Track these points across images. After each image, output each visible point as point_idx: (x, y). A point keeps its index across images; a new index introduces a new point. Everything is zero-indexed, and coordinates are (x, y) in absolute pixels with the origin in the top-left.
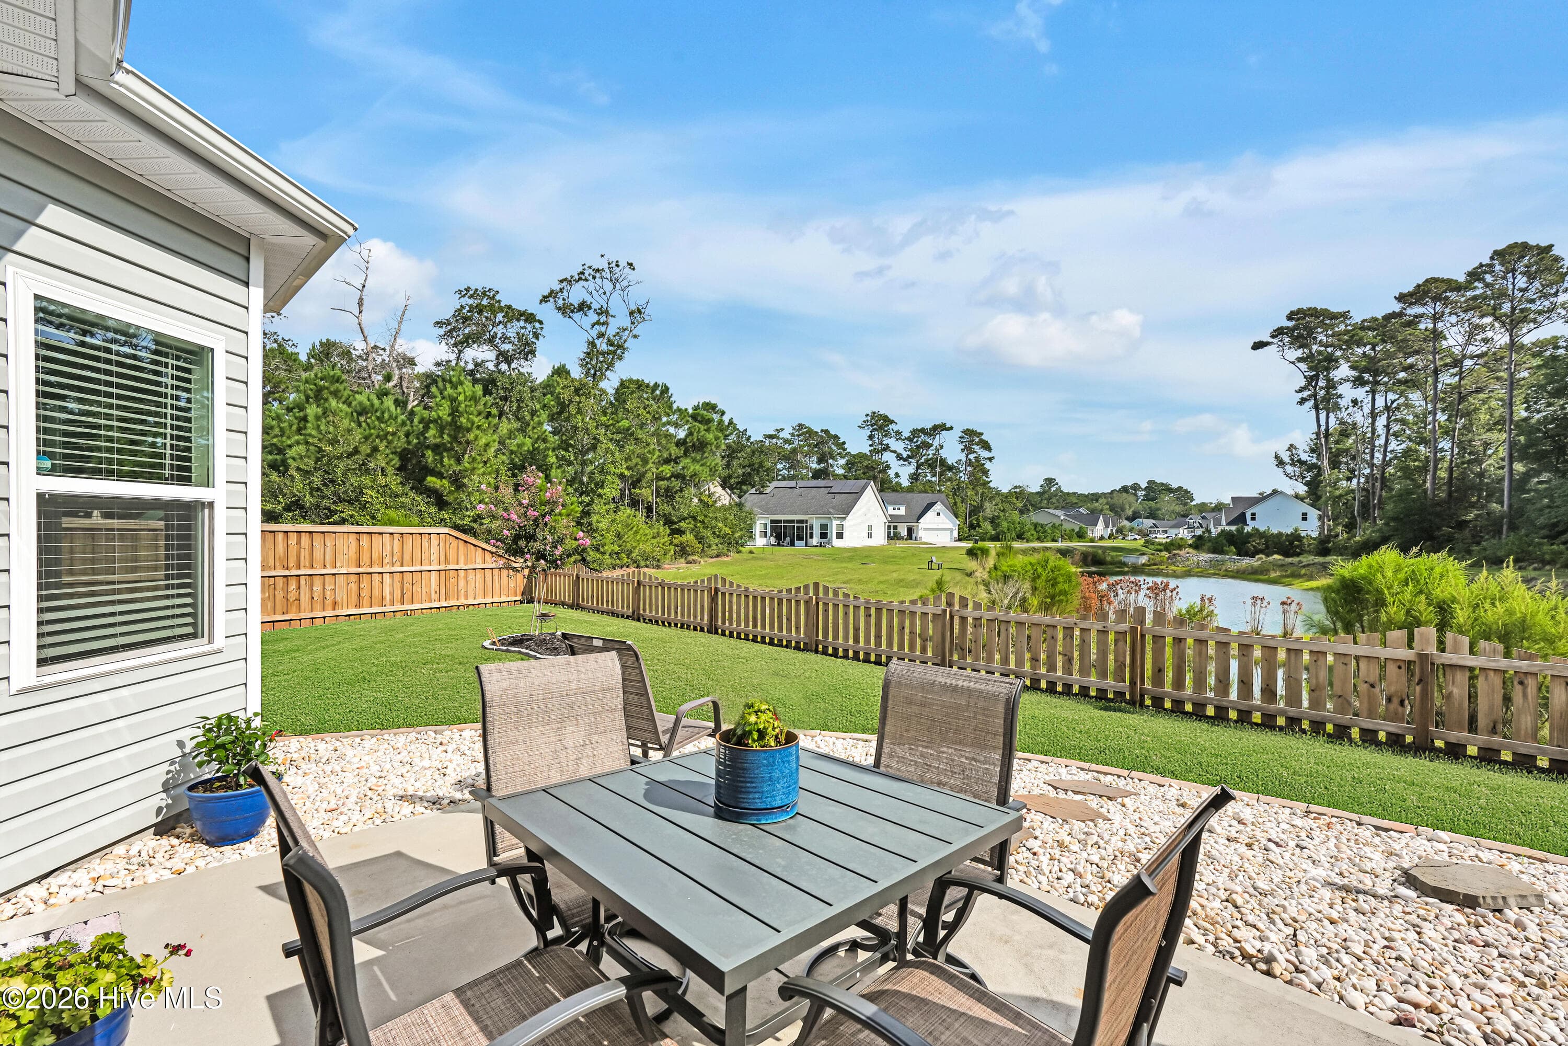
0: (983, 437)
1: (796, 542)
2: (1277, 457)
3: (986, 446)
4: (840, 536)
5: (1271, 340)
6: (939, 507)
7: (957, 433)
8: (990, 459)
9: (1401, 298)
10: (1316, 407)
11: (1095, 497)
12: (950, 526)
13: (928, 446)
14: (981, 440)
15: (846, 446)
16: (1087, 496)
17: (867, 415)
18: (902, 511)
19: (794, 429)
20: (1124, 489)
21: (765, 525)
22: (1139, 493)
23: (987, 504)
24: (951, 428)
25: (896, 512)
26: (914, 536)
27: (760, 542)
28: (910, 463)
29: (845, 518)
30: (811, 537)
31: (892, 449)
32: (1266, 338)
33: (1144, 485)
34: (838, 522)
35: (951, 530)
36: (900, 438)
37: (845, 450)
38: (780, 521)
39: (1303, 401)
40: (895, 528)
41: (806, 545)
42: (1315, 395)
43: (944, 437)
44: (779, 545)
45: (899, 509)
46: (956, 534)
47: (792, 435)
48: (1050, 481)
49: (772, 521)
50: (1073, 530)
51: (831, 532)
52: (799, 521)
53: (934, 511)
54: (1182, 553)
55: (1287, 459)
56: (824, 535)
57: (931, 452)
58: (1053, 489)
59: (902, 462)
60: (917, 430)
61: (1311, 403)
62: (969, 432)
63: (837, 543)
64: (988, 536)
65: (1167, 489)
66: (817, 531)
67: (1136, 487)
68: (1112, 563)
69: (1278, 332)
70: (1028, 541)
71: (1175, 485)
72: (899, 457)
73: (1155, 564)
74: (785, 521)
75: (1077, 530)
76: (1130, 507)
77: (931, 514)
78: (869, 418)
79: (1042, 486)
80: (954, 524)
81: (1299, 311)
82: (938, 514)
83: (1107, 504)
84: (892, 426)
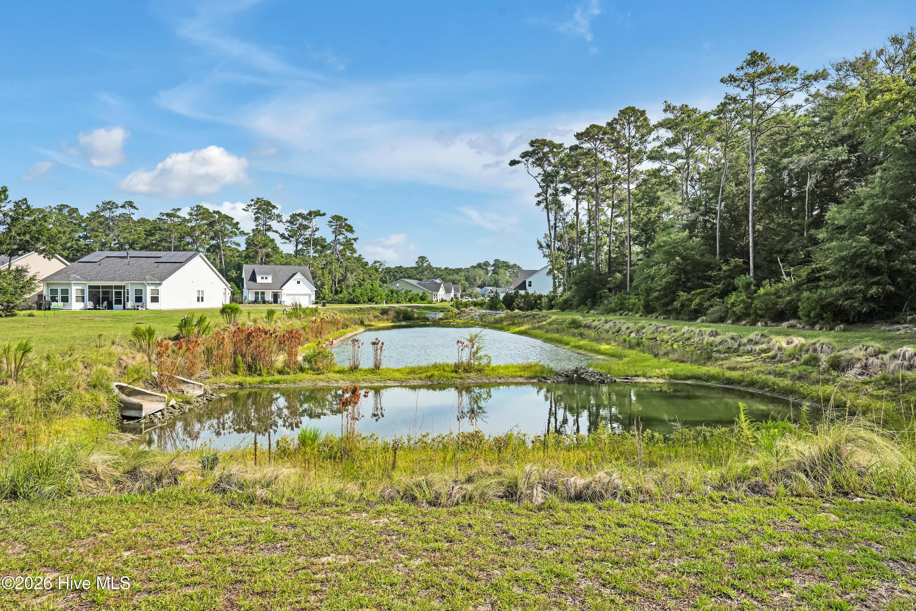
0: (347, 222)
1: (115, 306)
2: (539, 243)
3: (350, 229)
4: (155, 299)
5: (520, 159)
6: (298, 276)
7: (328, 218)
8: (355, 240)
9: (579, 136)
10: (546, 207)
11: (458, 271)
12: (309, 292)
13: (306, 228)
14: (346, 224)
15: (239, 226)
16: (454, 270)
17: (252, 200)
18: (269, 280)
19: (192, 209)
20: (479, 266)
21: (83, 291)
22: (489, 269)
23: (349, 275)
24: (324, 214)
25: (264, 281)
26: (279, 300)
27: (76, 306)
28: (291, 241)
29: (160, 284)
30: (128, 301)
31: (274, 229)
32: (518, 158)
33: (492, 263)
34: (153, 288)
35: (310, 296)
36: (281, 221)
37: (238, 229)
38: (98, 287)
39: (539, 203)
40: (263, 293)
41: (124, 308)
42: (546, 199)
43: (316, 222)
44: (95, 308)
45: (266, 278)
46: (313, 298)
47: (190, 214)
48: (422, 259)
49: (90, 287)
50: (418, 295)
51: (146, 297)
52: (116, 287)
53: (295, 280)
54: (467, 310)
55: (544, 245)
56: (139, 299)
57: (308, 233)
58: (425, 264)
59: (285, 241)
60: (296, 215)
61: (543, 205)
62: (337, 218)
63: (151, 306)
64: (346, 300)
65: (506, 266)
66: (132, 296)
67: (487, 264)
68: (418, 319)
69: (525, 155)
70: (376, 303)
71: (511, 263)
72: (282, 236)
73: (447, 319)
74: (103, 287)
75: (421, 294)
76: (480, 278)
77: (292, 282)
78: (253, 203)
79: (417, 262)
80: (311, 290)
81: (536, 141)
82: (299, 282)
83: (464, 276)
84: (274, 211)
